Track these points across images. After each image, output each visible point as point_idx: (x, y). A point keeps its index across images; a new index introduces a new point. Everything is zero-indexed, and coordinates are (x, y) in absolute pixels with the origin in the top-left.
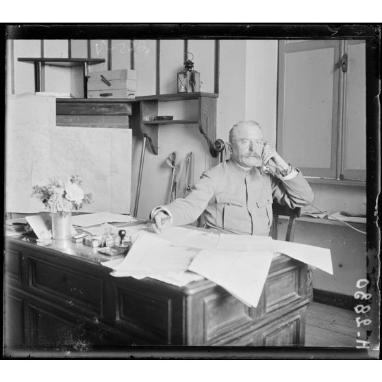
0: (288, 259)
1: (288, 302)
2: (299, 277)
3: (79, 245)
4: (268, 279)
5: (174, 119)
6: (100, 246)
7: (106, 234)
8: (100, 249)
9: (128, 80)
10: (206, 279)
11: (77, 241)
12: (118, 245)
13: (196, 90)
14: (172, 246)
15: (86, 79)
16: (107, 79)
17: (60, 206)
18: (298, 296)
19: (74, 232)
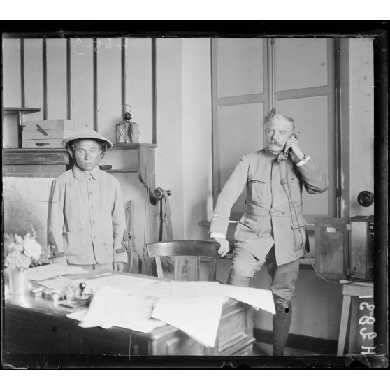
0: (236, 302)
1: (237, 342)
2: (246, 318)
3: (38, 298)
4: (221, 321)
5: (113, 168)
6: (61, 299)
7: (66, 287)
8: (62, 302)
9: (64, 130)
10: (168, 325)
11: (36, 295)
12: (78, 297)
13: (135, 141)
14: (130, 295)
15: (20, 129)
16: (43, 128)
17: (19, 262)
18: (245, 336)
19: (30, 286)
